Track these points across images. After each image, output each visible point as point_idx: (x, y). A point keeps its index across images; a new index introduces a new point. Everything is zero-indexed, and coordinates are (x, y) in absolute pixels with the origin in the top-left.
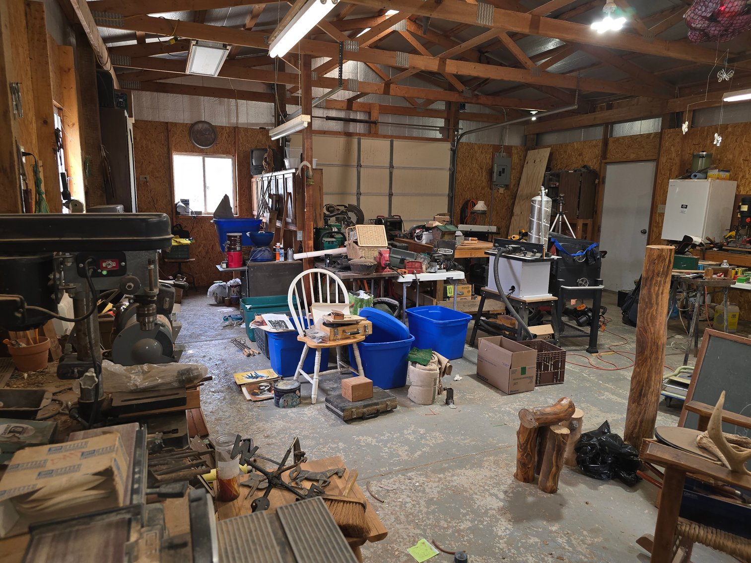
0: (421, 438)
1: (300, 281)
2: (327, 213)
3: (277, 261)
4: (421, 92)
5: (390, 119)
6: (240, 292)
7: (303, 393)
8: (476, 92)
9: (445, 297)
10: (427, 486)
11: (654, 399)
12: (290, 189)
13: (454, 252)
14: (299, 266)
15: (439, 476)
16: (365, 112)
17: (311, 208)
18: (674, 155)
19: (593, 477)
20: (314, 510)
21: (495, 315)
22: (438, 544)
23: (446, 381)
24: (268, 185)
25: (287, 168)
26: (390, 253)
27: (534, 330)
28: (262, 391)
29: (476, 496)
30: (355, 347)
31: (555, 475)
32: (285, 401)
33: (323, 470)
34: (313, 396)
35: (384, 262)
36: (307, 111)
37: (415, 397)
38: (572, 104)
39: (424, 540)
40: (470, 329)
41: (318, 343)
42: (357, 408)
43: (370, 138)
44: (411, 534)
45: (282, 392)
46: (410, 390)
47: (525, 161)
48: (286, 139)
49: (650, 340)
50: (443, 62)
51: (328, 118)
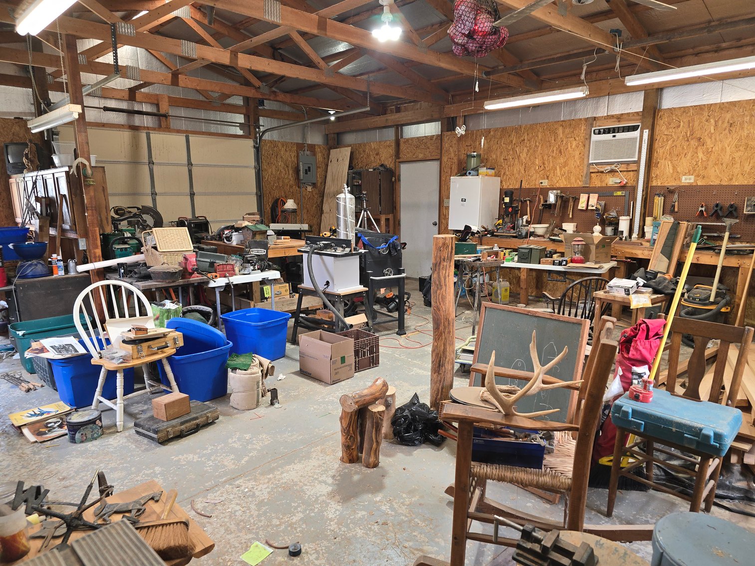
0: (248, 444)
1: (87, 296)
2: (116, 216)
3: (55, 276)
4: (215, 85)
5: (182, 112)
6: (7, 317)
7: (106, 422)
8: (274, 89)
9: (263, 298)
10: (257, 489)
11: (450, 367)
12: (64, 190)
13: (267, 252)
14: (85, 280)
15: (268, 477)
16: (152, 104)
17: (94, 211)
18: (452, 155)
19: (408, 445)
20: (118, 533)
21: (314, 311)
22: (271, 542)
23: (270, 382)
24: (33, 185)
25: (57, 165)
26: (196, 257)
27: (349, 320)
28: (51, 429)
29: (306, 487)
30: (165, 362)
31: (376, 451)
32: (82, 434)
33: (135, 498)
34: (118, 423)
35: (191, 267)
36: (77, 99)
37: (238, 404)
38: (365, 106)
39: (257, 543)
40: (291, 328)
41: (118, 364)
42: (173, 427)
43: (161, 133)
44: (243, 541)
45: (78, 425)
46: (231, 398)
47: (328, 160)
48: (52, 132)
49: (442, 317)
50: (234, 55)
51: (106, 109)
